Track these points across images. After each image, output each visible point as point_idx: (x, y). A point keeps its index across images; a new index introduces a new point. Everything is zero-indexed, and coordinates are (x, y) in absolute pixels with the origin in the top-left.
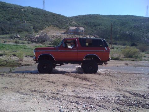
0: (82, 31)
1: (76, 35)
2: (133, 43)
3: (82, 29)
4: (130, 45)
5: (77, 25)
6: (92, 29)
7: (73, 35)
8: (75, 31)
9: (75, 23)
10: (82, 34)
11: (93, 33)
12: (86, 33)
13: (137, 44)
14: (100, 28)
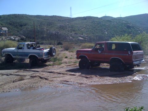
2: (59, 41)
3: (5, 29)
4: (57, 44)
10: (5, 35)
11: (19, 33)
12: (10, 33)
13: (63, 43)
14: (26, 28)
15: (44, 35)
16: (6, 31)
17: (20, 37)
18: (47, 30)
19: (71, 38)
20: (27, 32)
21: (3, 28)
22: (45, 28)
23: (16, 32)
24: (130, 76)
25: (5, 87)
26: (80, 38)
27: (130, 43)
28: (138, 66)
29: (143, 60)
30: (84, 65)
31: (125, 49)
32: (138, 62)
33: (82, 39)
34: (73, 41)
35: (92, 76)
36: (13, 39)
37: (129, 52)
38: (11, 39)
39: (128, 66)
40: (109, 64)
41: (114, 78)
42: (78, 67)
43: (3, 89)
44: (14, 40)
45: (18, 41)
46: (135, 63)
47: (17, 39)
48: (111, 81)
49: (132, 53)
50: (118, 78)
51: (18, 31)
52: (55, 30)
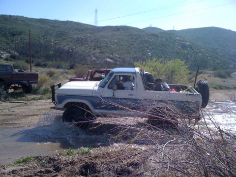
14: (21, 39)
15: (50, 52)
17: (10, 53)
18: (56, 44)
19: (93, 58)
20: (22, 45)
22: (52, 40)
26: (108, 60)
33: (111, 61)
34: (97, 64)
45: (6, 59)
47: (4, 56)
51: (8, 44)
52: (68, 45)
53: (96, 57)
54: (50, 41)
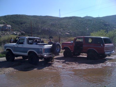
0: (10, 28)
1: (3, 32)
2: (50, 36)
3: (9, 26)
4: (49, 38)
5: (5, 23)
6: (19, 26)
7: (1, 32)
8: (3, 28)
9: (3, 21)
10: (9, 31)
11: (19, 29)
12: (13, 29)
13: (53, 37)
15: (39, 31)
16: (9, 28)
17: (21, 32)
18: (42, 27)
20: (26, 28)
21: (8, 26)
23: (18, 28)
24: (102, 64)
25: (6, 70)
26: (67, 33)
27: (102, 37)
28: (109, 55)
29: (113, 51)
30: (68, 54)
31: (99, 43)
32: (109, 53)
34: (62, 35)
35: (73, 63)
36: (15, 33)
37: (102, 44)
38: (14, 34)
39: (101, 56)
40: (86, 54)
41: (90, 65)
42: (63, 56)
43: (5, 71)
44: (16, 35)
46: (106, 53)
47: (18, 34)
48: (87, 67)
49: (104, 46)
50: (92, 65)
52: (47, 27)
53: (61, 32)
54: (39, 26)
